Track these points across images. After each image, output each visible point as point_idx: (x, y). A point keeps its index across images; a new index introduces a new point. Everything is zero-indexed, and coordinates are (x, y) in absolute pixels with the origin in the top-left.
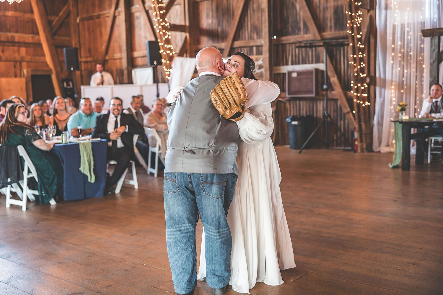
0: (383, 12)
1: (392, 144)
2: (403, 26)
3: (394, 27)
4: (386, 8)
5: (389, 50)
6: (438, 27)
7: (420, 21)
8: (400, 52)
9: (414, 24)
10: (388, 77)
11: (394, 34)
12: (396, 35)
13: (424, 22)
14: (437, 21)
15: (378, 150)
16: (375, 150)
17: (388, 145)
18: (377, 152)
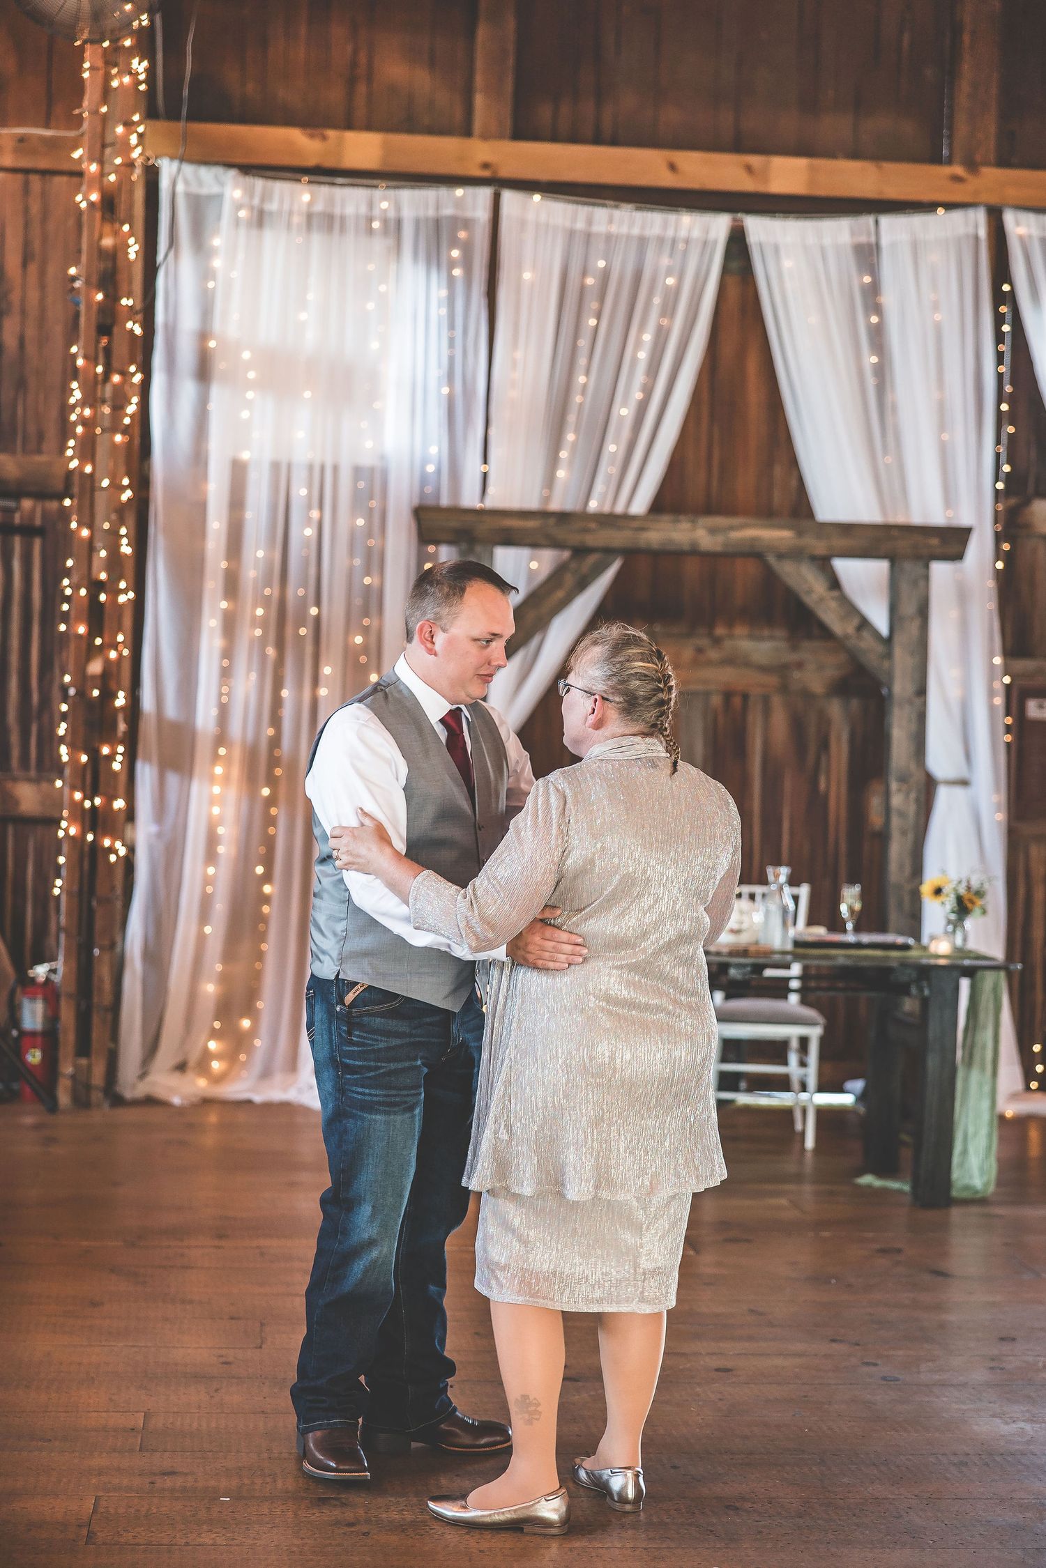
0: (188, 389)
1: (207, 1056)
2: (280, 472)
3: (238, 472)
4: (204, 371)
5: (213, 585)
6: (445, 501)
7: (367, 461)
8: (266, 602)
9: (336, 469)
10: (205, 717)
11: (237, 503)
12: (249, 515)
13: (385, 473)
14: (439, 471)
15: (141, 1090)
16: (128, 1094)
17: (181, 1067)
18: (136, 1103)
